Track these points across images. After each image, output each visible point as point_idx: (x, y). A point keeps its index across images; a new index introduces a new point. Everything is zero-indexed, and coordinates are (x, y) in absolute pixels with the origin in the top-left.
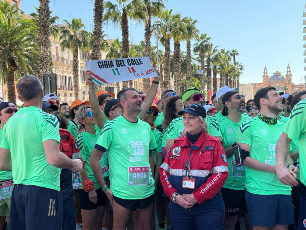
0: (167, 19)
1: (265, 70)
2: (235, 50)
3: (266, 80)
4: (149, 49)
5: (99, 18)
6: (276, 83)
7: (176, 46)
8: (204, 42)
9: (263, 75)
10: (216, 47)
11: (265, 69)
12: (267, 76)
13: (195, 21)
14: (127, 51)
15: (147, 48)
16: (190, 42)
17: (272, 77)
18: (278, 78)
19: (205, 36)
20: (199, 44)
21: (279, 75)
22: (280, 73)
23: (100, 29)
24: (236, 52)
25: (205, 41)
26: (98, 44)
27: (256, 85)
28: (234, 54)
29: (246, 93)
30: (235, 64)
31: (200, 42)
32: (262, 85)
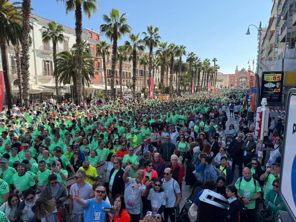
0: (164, 47)
3: (237, 73)
6: (242, 74)
7: (171, 61)
11: (237, 67)
12: (237, 71)
13: (185, 47)
15: (150, 65)
16: (181, 58)
17: (240, 71)
18: (243, 72)
20: (189, 57)
22: (245, 69)
25: (192, 56)
29: (224, 80)
30: (215, 66)
31: (190, 56)
32: (234, 75)
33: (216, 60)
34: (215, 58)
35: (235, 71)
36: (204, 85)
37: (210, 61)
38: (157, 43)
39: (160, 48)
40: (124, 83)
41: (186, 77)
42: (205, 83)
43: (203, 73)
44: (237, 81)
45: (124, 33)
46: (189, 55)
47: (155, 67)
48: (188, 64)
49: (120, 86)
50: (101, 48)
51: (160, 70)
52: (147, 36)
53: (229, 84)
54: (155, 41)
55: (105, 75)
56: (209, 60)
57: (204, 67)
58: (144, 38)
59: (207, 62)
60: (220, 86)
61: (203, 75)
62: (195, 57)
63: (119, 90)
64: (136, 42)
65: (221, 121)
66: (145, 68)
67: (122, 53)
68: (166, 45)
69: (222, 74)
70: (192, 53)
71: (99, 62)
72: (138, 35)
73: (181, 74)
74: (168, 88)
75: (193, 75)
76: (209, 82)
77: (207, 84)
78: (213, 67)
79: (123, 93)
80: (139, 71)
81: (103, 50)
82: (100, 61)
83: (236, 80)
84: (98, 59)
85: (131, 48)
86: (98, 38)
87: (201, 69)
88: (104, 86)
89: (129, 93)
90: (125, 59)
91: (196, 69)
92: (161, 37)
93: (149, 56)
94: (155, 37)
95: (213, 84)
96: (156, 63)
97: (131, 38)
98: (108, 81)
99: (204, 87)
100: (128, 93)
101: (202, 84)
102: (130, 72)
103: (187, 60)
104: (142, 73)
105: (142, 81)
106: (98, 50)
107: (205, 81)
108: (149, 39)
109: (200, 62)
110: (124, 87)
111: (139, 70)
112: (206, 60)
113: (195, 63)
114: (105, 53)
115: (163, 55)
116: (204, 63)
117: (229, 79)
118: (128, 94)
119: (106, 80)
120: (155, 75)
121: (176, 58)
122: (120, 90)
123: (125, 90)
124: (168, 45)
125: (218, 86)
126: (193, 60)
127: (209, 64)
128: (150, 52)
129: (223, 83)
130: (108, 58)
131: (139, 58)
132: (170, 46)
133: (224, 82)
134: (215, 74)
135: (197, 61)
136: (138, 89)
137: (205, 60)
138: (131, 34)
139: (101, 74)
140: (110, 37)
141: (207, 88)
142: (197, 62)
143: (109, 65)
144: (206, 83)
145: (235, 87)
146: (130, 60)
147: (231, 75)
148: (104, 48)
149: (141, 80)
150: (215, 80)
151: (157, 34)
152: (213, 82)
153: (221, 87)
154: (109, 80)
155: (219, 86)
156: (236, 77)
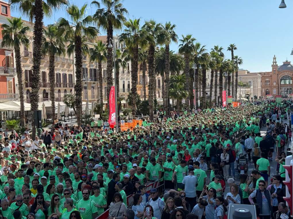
0: (134, 29)
1: (275, 60)
2: (233, 45)
3: (275, 69)
4: (111, 60)
5: (38, 41)
6: (285, 72)
7: (150, 52)
8: (188, 43)
9: (272, 64)
10: (203, 47)
11: (275, 58)
12: (276, 66)
13: (174, 26)
14: (79, 67)
15: (109, 59)
16: (168, 46)
17: (281, 66)
18: (287, 67)
19: (190, 38)
20: (184, 45)
21: (289, 65)
22: (290, 62)
23: (39, 51)
24: (235, 47)
25: (190, 42)
26: (37, 66)
27: (265, 74)
28: (232, 48)
29: (252, 84)
30: (233, 58)
31: (185, 43)
32: (271, 74)
33: (235, 49)
34: (233, 44)
35: (272, 66)
36: (216, 95)
37: (222, 51)
38: (121, 21)
39: (128, 29)
40: (60, 96)
41: (180, 81)
42: (216, 92)
43: (212, 72)
44: (277, 85)
45: (55, 5)
46: (183, 41)
47: (120, 64)
48: (183, 56)
49: (51, 102)
50: (11, 31)
51: (130, 69)
52: (101, 8)
53: (262, 91)
54: (116, 17)
55: (20, 81)
56: (221, 49)
57: (213, 62)
58: (95, 13)
59: (217, 52)
60: (246, 95)
61: (212, 76)
62: (195, 44)
63: (49, 111)
64: (80, 20)
65: (242, 170)
66: (100, 66)
67: (55, 40)
68: (138, 24)
69: (248, 72)
70: (189, 37)
71: (8, 57)
72: (83, 9)
73: (171, 74)
74: (146, 103)
75: (192, 77)
76: (224, 90)
77: (221, 94)
78: (229, 60)
79: (58, 116)
80: (89, 71)
81: (15, 36)
82: (10, 55)
83: (275, 84)
84: (6, 52)
85: (70, 31)
86: (5, 11)
87: (208, 66)
88: (19, 103)
89: (71, 116)
90: (61, 51)
91: (198, 66)
92: (127, 10)
93: (107, 45)
94: (116, 10)
95: (231, 92)
96: (122, 57)
97: (70, 14)
98: (27, 93)
99: (216, 98)
100: (69, 115)
101: (211, 94)
102: (72, 73)
103: (180, 49)
104: (96, 75)
105: (96, 91)
106: (5, 34)
107: (216, 88)
108: (106, 14)
109: (204, 52)
110: (59, 105)
111: (89, 68)
112: (216, 48)
113: (195, 55)
114: (20, 40)
115: (134, 42)
116: (213, 54)
117: (261, 82)
118: (68, 117)
119: (21, 93)
120: (122, 79)
121: (159, 47)
122: (51, 110)
123: (62, 110)
124: (141, 24)
125: (241, 96)
126: (192, 51)
127: (222, 55)
128: (108, 38)
129: (250, 90)
130: (26, 49)
131: (87, 48)
132: (146, 26)
133: (252, 87)
134: (235, 74)
135: (198, 51)
136: (88, 106)
137: (213, 48)
138: (71, 5)
139: (12, 80)
140: (29, 12)
141: (220, 101)
142: (199, 53)
143: (28, 62)
144: (218, 90)
145: (273, 95)
146: (70, 51)
147: (265, 73)
148: (18, 31)
149: (93, 87)
150: (234, 84)
151: (120, 5)
152: (231, 89)
153: (248, 98)
154: (28, 91)
155: (244, 95)
156: (275, 77)
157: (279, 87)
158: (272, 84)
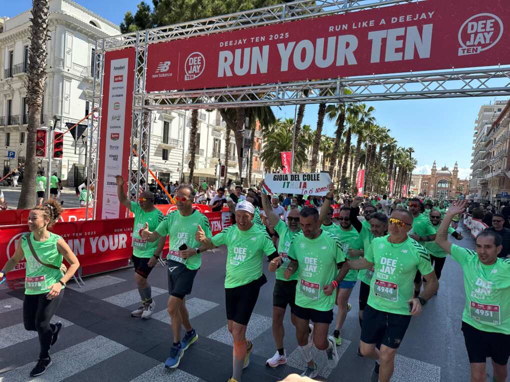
1: (434, 165)
2: (412, 148)
3: (433, 173)
6: (443, 177)
9: (432, 168)
11: (435, 163)
12: (435, 170)
22: (447, 168)
32: (430, 177)
33: (413, 151)
35: (432, 170)
44: (434, 187)
83: (432, 186)
117: (421, 182)
147: (425, 176)
156: (433, 180)
157: (436, 188)
158: (430, 186)
